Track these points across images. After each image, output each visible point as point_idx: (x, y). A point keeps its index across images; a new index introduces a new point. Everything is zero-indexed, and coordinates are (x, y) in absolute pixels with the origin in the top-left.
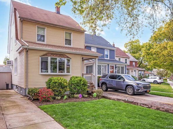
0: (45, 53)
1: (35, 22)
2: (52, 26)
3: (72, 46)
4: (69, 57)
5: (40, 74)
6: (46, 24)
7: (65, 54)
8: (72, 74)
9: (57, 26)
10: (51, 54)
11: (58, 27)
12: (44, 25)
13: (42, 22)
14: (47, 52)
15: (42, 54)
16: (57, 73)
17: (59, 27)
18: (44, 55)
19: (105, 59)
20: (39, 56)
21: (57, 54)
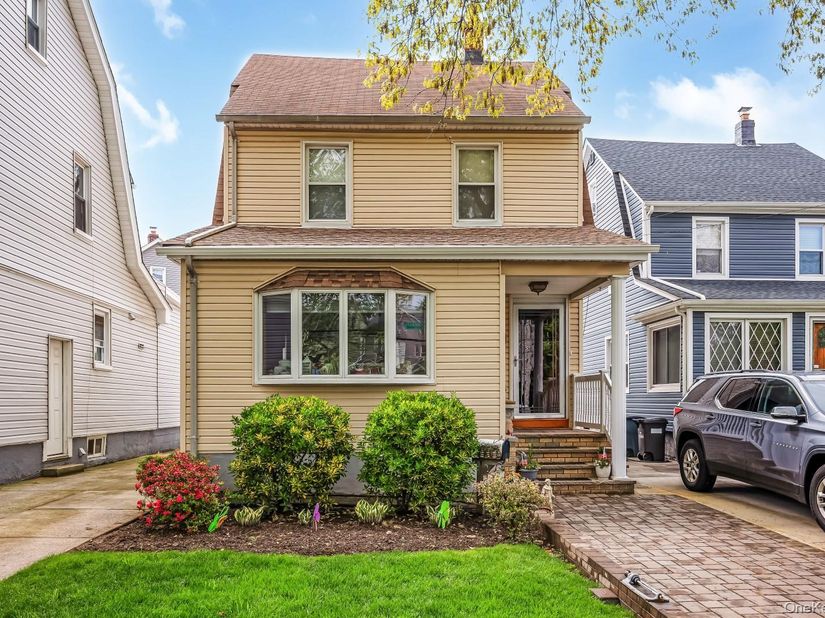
0: (280, 272)
1: (294, 126)
2: (383, 127)
3: (498, 221)
4: (423, 280)
5: (257, 382)
6: (347, 126)
7: (394, 267)
8: (440, 380)
9: (407, 127)
10: (311, 274)
11: (412, 127)
12: (338, 130)
13: (324, 119)
14: (294, 265)
15: (267, 279)
16: (344, 377)
17: (418, 127)
18: (272, 285)
19: (799, 277)
20: (250, 292)
21: (342, 274)
